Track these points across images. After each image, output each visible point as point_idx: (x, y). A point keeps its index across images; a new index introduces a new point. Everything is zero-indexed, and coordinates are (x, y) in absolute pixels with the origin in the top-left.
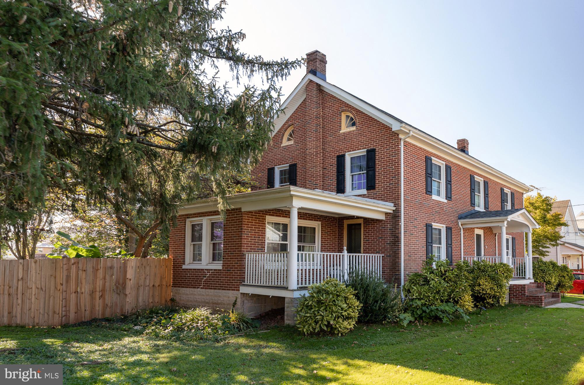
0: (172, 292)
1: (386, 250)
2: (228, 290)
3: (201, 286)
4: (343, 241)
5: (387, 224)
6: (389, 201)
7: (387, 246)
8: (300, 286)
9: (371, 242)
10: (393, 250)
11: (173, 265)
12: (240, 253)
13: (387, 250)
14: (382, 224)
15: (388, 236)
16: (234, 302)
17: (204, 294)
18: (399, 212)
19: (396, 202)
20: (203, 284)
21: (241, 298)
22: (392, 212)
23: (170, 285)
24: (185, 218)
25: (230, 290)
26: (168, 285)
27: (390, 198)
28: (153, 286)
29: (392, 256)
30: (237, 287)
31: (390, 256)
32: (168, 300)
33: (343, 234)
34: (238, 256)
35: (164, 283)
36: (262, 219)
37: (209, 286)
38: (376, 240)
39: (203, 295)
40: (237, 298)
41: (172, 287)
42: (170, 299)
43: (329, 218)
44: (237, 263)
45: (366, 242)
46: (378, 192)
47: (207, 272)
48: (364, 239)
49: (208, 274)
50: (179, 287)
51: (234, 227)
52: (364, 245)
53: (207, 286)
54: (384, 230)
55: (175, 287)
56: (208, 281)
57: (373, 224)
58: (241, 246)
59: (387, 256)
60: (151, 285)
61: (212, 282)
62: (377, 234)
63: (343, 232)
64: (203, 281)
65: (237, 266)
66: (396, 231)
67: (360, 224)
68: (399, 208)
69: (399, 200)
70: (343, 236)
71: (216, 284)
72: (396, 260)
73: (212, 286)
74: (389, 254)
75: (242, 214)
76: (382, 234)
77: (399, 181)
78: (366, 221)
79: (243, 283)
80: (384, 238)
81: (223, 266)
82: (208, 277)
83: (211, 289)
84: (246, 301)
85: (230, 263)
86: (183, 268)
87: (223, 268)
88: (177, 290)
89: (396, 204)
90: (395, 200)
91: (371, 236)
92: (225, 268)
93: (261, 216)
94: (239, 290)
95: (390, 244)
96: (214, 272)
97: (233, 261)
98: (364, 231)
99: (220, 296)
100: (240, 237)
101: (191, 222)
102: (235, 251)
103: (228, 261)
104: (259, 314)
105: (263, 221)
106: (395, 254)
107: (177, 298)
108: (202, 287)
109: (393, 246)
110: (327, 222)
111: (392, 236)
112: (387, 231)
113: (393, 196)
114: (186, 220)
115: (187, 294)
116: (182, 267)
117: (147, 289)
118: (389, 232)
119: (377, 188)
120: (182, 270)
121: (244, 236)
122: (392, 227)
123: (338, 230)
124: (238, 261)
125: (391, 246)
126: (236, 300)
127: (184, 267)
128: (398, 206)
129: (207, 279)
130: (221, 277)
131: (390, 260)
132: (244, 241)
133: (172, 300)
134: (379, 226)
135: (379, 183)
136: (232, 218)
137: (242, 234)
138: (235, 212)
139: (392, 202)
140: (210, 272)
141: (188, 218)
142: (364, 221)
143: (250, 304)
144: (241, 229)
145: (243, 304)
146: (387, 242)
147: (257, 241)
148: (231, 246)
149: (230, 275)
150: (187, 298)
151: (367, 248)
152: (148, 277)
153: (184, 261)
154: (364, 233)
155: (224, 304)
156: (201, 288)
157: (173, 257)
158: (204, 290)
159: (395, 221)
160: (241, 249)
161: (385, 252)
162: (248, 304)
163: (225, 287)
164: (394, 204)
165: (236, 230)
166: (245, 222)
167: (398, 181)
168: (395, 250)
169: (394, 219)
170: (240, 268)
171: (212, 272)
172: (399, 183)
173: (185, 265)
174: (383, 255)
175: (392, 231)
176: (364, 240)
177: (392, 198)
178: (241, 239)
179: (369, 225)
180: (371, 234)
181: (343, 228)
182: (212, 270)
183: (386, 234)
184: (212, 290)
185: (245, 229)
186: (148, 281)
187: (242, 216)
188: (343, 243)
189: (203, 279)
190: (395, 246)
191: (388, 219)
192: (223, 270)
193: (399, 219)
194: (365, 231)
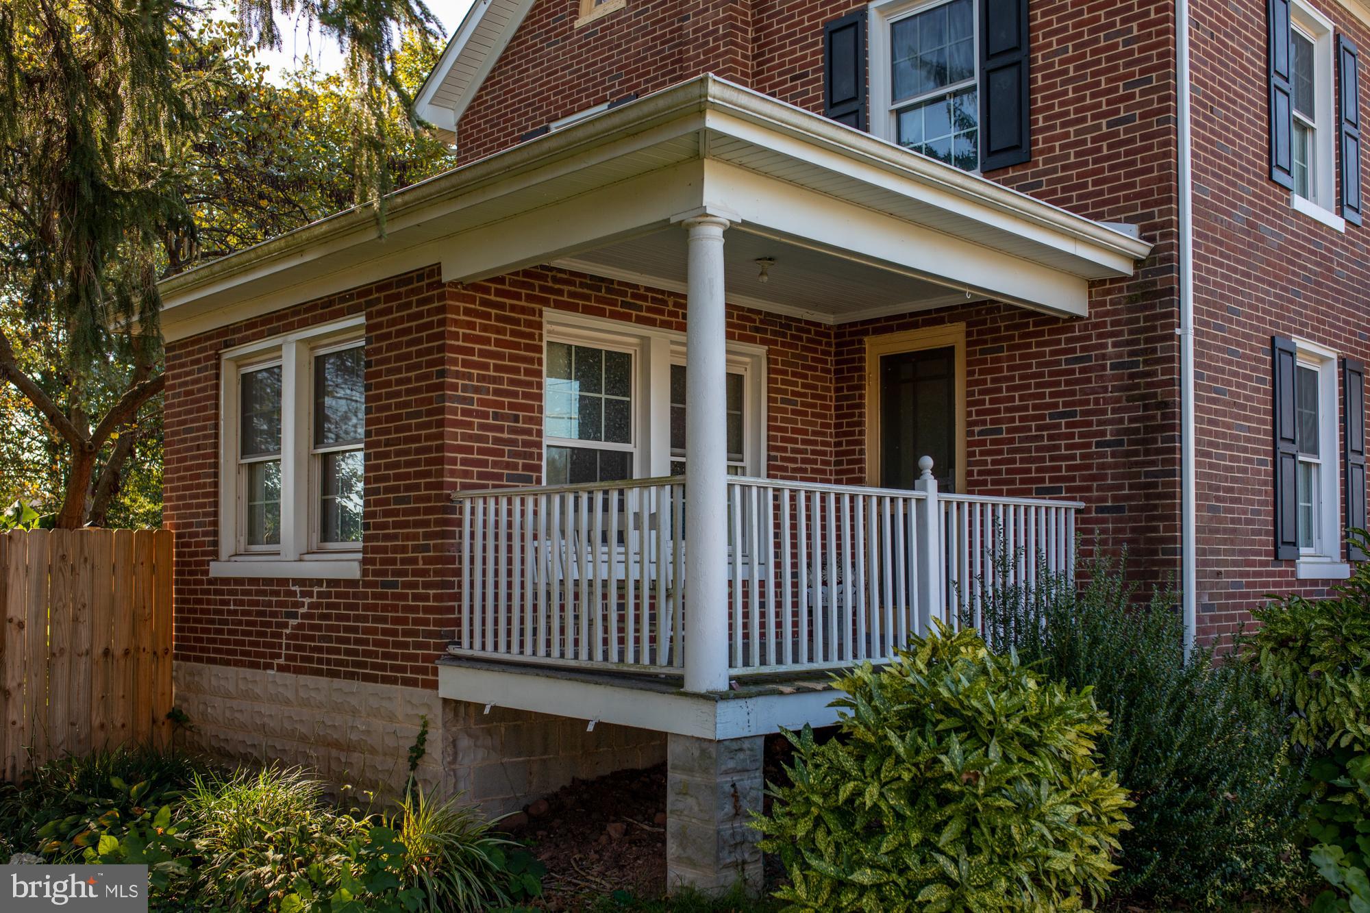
0: (176, 679)
1: (1093, 478)
2: (386, 680)
3: (279, 656)
4: (861, 443)
5: (1100, 336)
6: (1111, 213)
7: (1104, 455)
8: (740, 671)
9: (1012, 440)
10: (1138, 475)
11: (177, 563)
12: (439, 498)
13: (1104, 477)
14: (1068, 340)
15: (1106, 401)
16: (413, 742)
17: (290, 695)
18: (1170, 269)
19: (1151, 216)
20: (288, 647)
21: (444, 725)
22: (1126, 268)
23: (166, 651)
24: (217, 348)
25: (393, 681)
26: (160, 652)
27: (1117, 200)
28: (107, 652)
29: (1131, 509)
30: (424, 671)
31: (1119, 509)
32: (162, 716)
33: (861, 406)
34: (428, 511)
35: (146, 643)
36: (529, 324)
37: (310, 660)
38: (1039, 428)
39: (287, 702)
40: (425, 725)
41: (176, 657)
42: (168, 710)
43: (799, 329)
44: (426, 548)
45: (983, 443)
46: (1045, 173)
47: (303, 594)
48: (970, 424)
49: (307, 600)
50: (199, 660)
51: (409, 369)
52: (971, 454)
53: (304, 659)
54: (1082, 371)
55: (186, 658)
56: (306, 638)
57: (1019, 347)
58: (441, 461)
59: (1100, 510)
60: (98, 651)
61: (322, 639)
62: (1043, 396)
63: (862, 397)
64: (289, 637)
65: (427, 561)
66: (1154, 373)
67: (948, 353)
68: (1171, 247)
69: (1169, 200)
70: (861, 415)
71: (338, 651)
72: (1156, 529)
73: (320, 661)
74: (1115, 498)
75: (442, 297)
76: (1073, 393)
77: (1168, 98)
78: (980, 333)
79: (453, 650)
80: (1084, 413)
81: (364, 562)
82: (304, 616)
83: (318, 672)
84: (464, 742)
85: (395, 549)
86: (211, 575)
87: (365, 573)
88: (192, 674)
89: (1154, 227)
90: (1144, 205)
91: (1008, 410)
92: (376, 573)
93: (523, 310)
94: (434, 685)
95: (1120, 443)
96: (328, 595)
97: (407, 537)
98: (969, 384)
99: (355, 712)
100: (437, 417)
101: (239, 362)
102: (417, 487)
103: (387, 537)
104: (524, 802)
105: (531, 336)
106: (1148, 497)
107: (193, 710)
108: (282, 661)
109: (1136, 453)
110: (791, 346)
111: (1129, 399)
112: (1101, 378)
113: (1133, 185)
114: (218, 357)
115: (228, 696)
116: (207, 572)
117: (82, 667)
118: (1114, 378)
119: (1041, 152)
120: (211, 582)
121: (455, 409)
122: (1131, 354)
123: (838, 390)
124: (427, 536)
125: (1128, 454)
126: (424, 733)
127: (217, 569)
128: (1163, 236)
129: (300, 627)
130: (357, 618)
131: (1116, 531)
132: (455, 436)
133: (177, 717)
134: (1053, 353)
135: (1053, 127)
136: (401, 320)
137: (442, 398)
138: (413, 292)
139: (1129, 220)
140: (310, 594)
141: (227, 346)
142: (969, 334)
143: (481, 753)
144: (442, 374)
145: (455, 754)
146: (1103, 433)
147: (506, 435)
148: (396, 465)
149: (395, 608)
150: (228, 714)
151: (989, 473)
152: (85, 616)
153: (215, 543)
154: (970, 394)
155: (373, 751)
156: (281, 669)
157: (177, 526)
158: (289, 677)
159: (1146, 319)
160: (440, 473)
161: (1089, 489)
162: (473, 757)
163: (375, 666)
164: (1143, 230)
165: (418, 379)
166: (455, 336)
167: (1161, 100)
168: (1147, 474)
169: (1145, 308)
170: (437, 573)
171: (320, 595)
172: (1168, 109)
173: (217, 560)
174: (1082, 505)
175: (1132, 376)
176: (970, 433)
177: (1127, 198)
178: (441, 423)
179: (1000, 349)
180: (1012, 399)
181: (862, 378)
182: (319, 582)
183: (1093, 391)
184: (323, 681)
185: (458, 375)
186: (84, 632)
187: (442, 309)
188: (862, 452)
189: (286, 625)
190: (1147, 452)
191: (1107, 314)
192: (367, 584)
193: (1171, 303)
194: (977, 383)
